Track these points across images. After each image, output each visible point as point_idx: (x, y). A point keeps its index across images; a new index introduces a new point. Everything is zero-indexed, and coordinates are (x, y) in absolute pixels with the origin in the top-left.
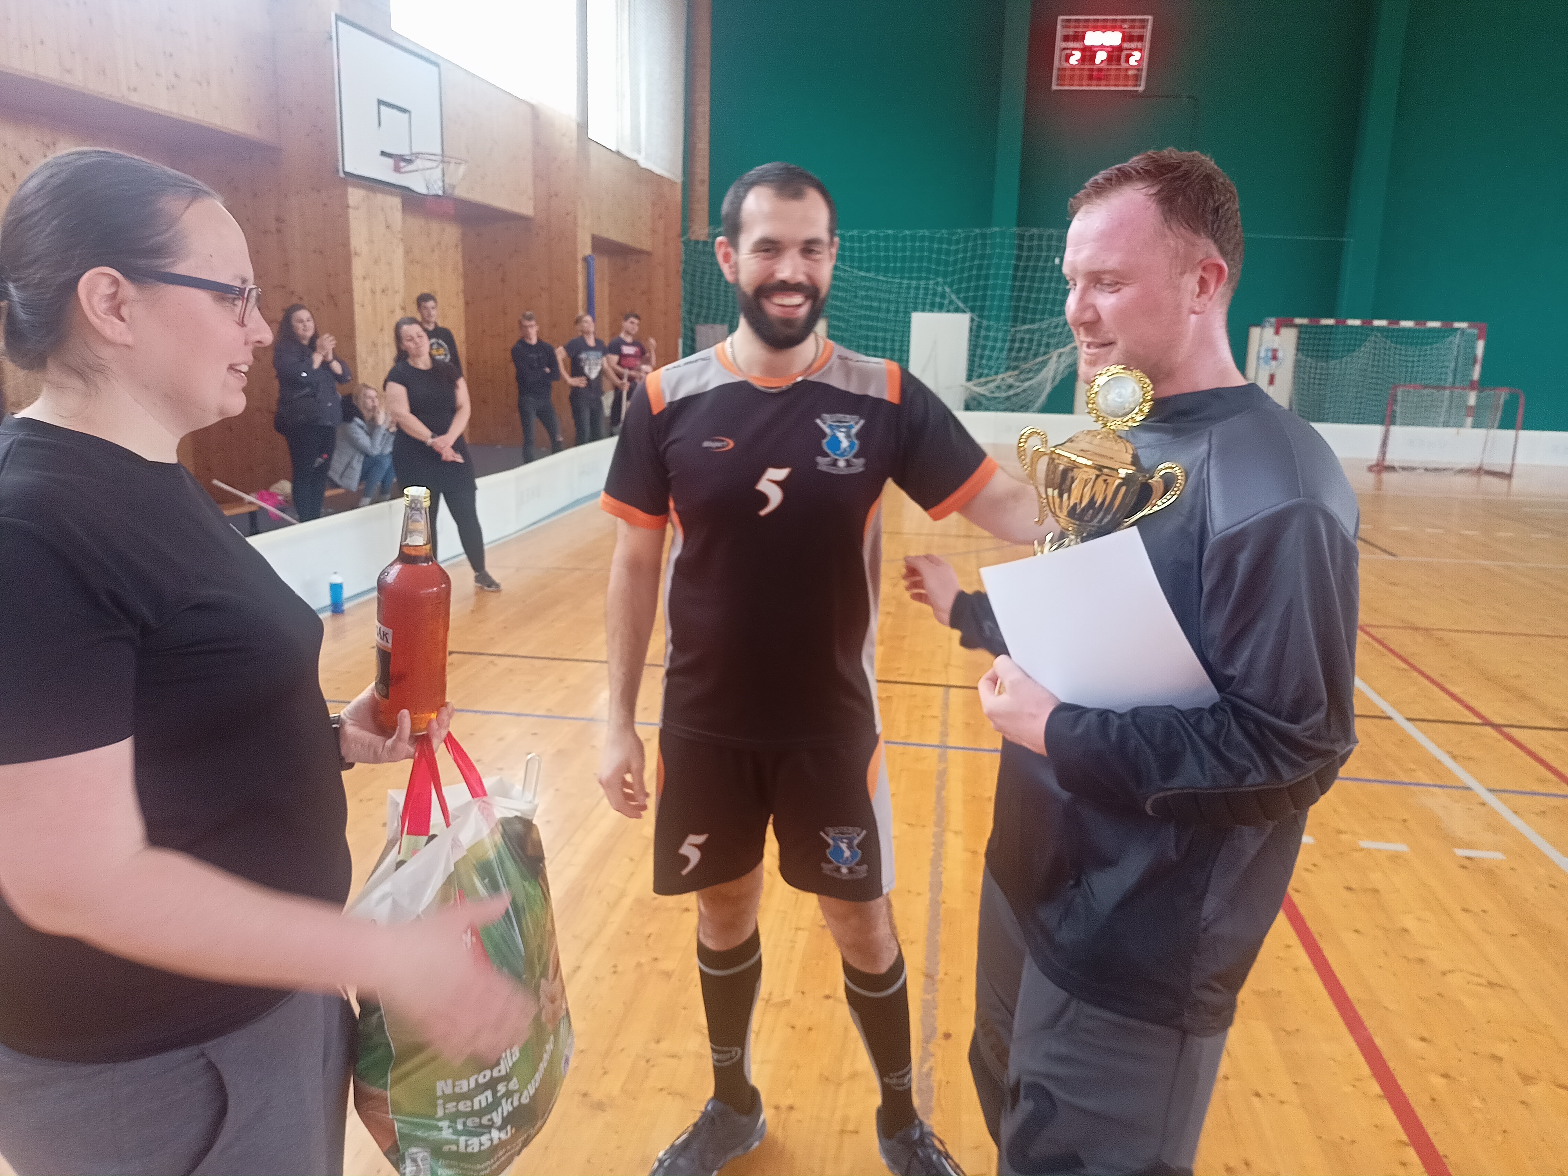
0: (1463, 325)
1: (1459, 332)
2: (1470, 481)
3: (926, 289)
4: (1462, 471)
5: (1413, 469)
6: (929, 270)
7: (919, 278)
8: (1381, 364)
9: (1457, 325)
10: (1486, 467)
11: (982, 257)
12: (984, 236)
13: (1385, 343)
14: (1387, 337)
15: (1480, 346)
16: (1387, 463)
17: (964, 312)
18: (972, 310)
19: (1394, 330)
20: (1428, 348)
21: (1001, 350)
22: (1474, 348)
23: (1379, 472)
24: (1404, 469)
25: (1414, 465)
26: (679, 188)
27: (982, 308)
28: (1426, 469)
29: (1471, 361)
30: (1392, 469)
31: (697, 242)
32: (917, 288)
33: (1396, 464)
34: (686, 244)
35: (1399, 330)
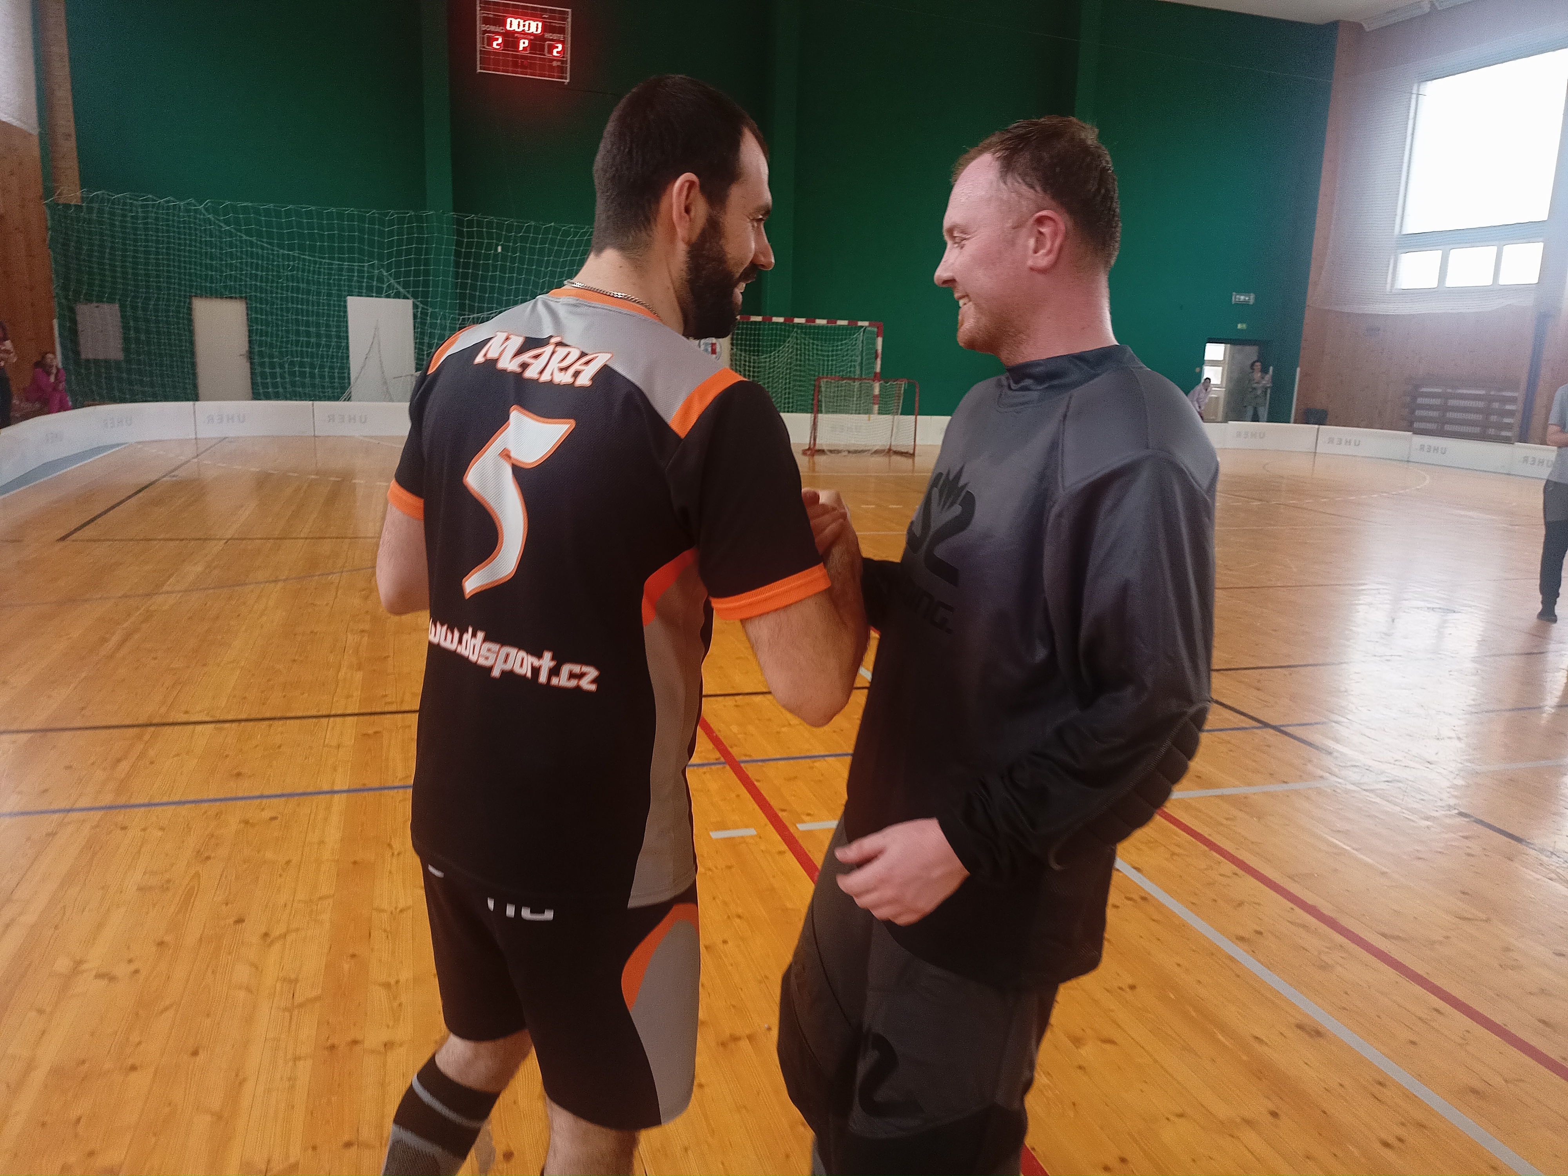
0: (866, 324)
1: (862, 329)
2: (881, 460)
3: (360, 271)
4: (876, 452)
5: (838, 452)
6: (361, 251)
7: (351, 260)
8: (803, 358)
9: (860, 323)
10: (894, 449)
11: (420, 241)
12: (419, 219)
13: (805, 339)
14: (805, 334)
15: (880, 341)
16: (817, 447)
17: (405, 297)
18: (415, 295)
19: (810, 326)
20: (839, 343)
22: (874, 344)
23: (813, 455)
24: (831, 451)
25: (840, 448)
26: (35, 141)
27: (425, 295)
28: (849, 452)
29: (874, 355)
30: (822, 452)
31: (67, 206)
32: (351, 270)
33: (825, 448)
34: (53, 207)
35: (815, 327)
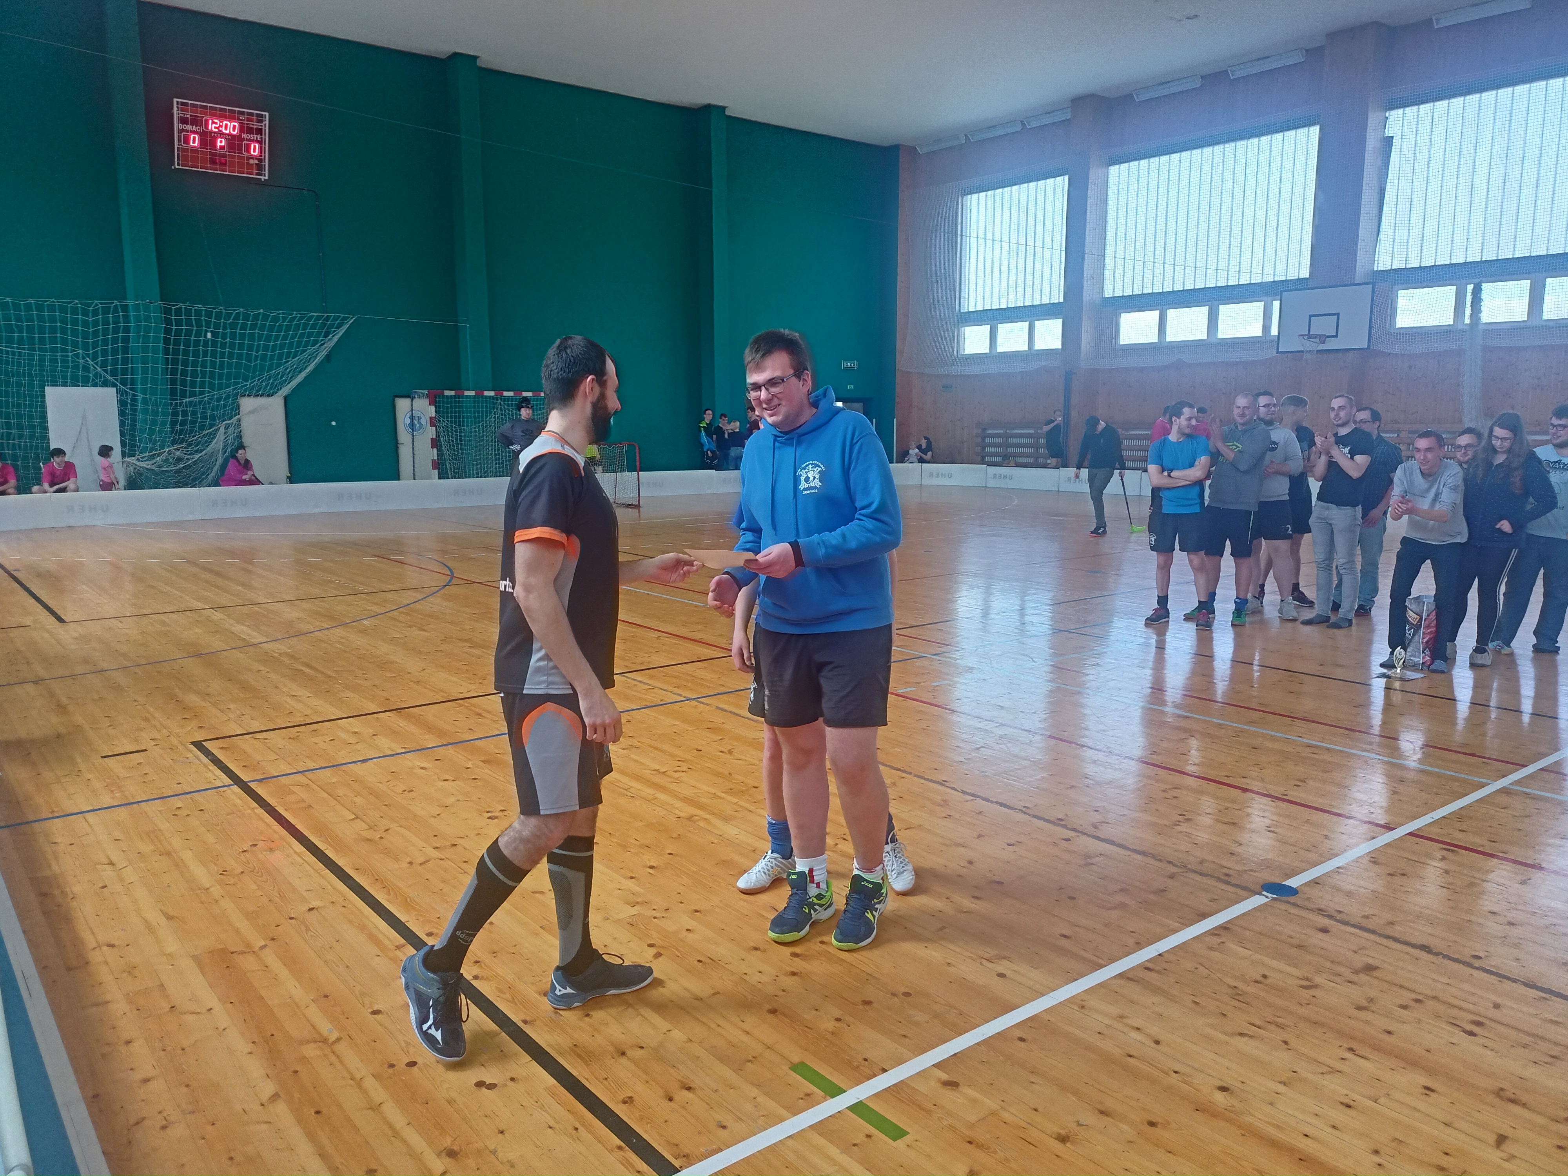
3: (64, 361)
6: (64, 341)
7: (54, 350)
11: (127, 330)
12: (125, 309)
17: (108, 386)
21: (164, 424)
32: (54, 360)
